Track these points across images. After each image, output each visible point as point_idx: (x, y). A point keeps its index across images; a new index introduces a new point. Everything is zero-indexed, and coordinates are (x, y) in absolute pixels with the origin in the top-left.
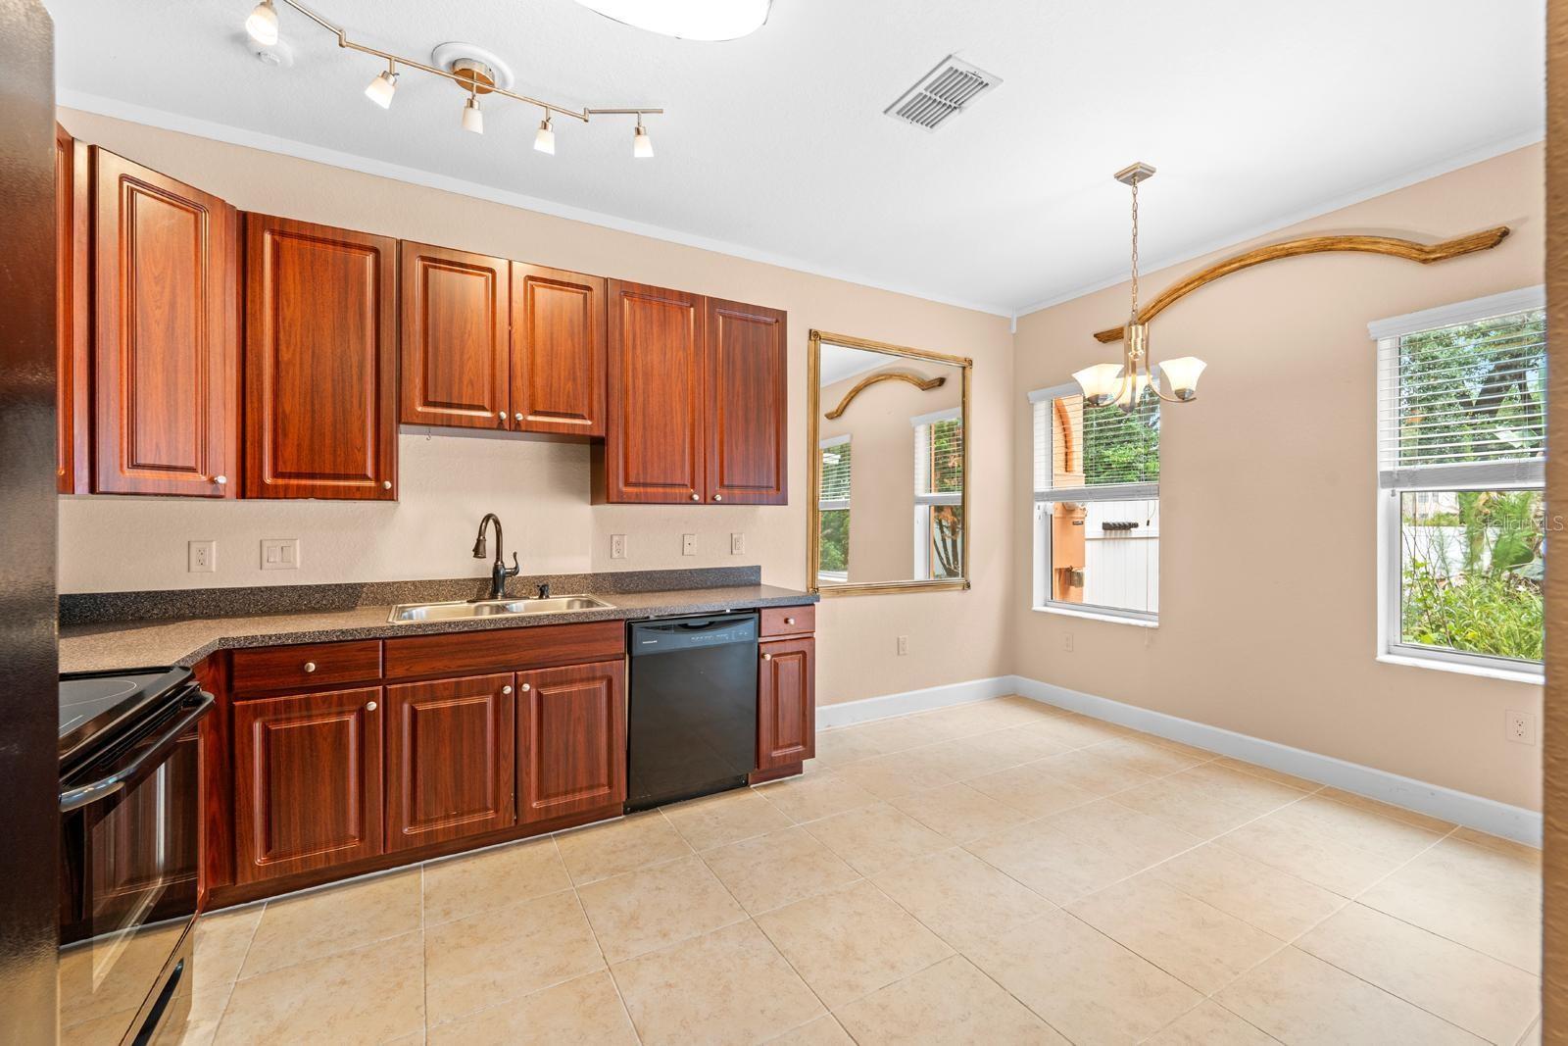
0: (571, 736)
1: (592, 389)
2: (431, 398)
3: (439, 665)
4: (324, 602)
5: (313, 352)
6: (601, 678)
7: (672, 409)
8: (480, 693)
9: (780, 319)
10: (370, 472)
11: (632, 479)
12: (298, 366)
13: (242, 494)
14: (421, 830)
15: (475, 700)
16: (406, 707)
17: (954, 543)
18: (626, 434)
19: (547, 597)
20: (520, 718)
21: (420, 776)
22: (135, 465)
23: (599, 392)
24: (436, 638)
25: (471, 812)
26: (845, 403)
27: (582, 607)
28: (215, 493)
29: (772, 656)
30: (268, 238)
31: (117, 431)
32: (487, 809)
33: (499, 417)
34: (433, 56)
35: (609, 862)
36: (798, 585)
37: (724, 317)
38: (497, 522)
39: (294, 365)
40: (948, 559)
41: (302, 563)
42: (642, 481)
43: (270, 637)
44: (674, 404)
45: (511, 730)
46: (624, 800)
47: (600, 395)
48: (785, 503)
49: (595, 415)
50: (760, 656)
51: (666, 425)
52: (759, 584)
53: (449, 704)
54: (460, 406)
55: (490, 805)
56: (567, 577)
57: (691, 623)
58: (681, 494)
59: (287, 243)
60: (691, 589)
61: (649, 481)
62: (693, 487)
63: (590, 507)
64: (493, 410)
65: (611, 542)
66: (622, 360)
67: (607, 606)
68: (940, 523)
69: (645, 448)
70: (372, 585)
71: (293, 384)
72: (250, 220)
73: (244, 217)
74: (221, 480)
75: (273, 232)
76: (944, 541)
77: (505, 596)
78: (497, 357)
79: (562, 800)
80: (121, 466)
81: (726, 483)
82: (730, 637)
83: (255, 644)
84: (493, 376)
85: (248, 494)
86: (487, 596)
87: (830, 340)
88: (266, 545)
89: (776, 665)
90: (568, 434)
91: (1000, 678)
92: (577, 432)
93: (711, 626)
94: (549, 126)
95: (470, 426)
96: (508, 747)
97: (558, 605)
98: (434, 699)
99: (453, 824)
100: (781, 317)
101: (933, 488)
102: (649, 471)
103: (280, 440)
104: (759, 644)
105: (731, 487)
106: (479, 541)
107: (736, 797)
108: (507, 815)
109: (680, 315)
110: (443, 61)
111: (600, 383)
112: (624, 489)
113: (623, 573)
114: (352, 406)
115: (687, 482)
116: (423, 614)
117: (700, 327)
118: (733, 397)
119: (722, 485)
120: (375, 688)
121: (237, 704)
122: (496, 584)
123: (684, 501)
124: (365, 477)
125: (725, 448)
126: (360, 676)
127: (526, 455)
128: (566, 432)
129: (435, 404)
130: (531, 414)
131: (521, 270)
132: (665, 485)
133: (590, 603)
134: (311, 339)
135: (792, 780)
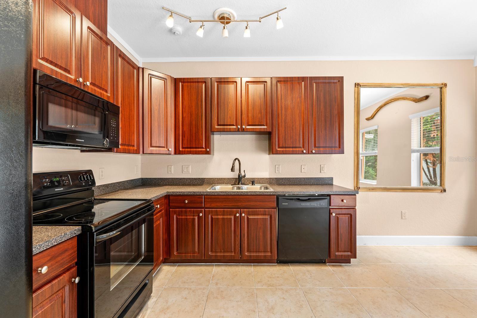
0: (258, 233)
1: (267, 116)
2: (219, 124)
3: (219, 204)
4: (196, 183)
5: (190, 114)
6: (268, 215)
7: (295, 120)
8: (230, 215)
9: (340, 81)
10: (204, 147)
11: (281, 146)
12: (187, 118)
13: (175, 153)
14: (214, 254)
15: (229, 217)
16: (210, 216)
17: (434, 170)
18: (279, 130)
19: (254, 185)
20: (242, 225)
21: (213, 238)
22: (151, 146)
23: (269, 116)
24: (217, 196)
25: (228, 252)
26: (375, 113)
27: (264, 189)
28: (169, 153)
29: (336, 214)
30: (180, 84)
31: (148, 138)
32: (232, 252)
33: (238, 127)
34: (213, 17)
35: (268, 281)
36: (350, 186)
37: (316, 83)
38: (239, 161)
39: (186, 118)
40: (431, 176)
41: (191, 172)
42: (284, 146)
43: (178, 192)
44: (296, 118)
45: (239, 228)
46: (276, 259)
47: (269, 117)
48: (343, 153)
49: (268, 125)
50: (330, 214)
51: (293, 126)
52: (332, 185)
53: (221, 217)
54: (227, 125)
55: (233, 251)
56: (261, 178)
57: (301, 198)
58: (299, 151)
59: (185, 84)
60: (304, 185)
61: (287, 146)
62: (303, 148)
63: (268, 155)
64: (236, 125)
65: (275, 168)
66: (277, 105)
67: (271, 190)
68: (426, 161)
69: (285, 134)
70: (207, 178)
71: (186, 123)
72: (177, 80)
73: (175, 79)
74: (170, 149)
75: (182, 82)
76: (428, 168)
77: (242, 184)
78: (237, 109)
79: (255, 254)
80: (149, 147)
81: (317, 146)
82: (317, 205)
83: (174, 194)
84: (236, 115)
85: (177, 153)
86: (237, 184)
87: (365, 86)
88: (183, 167)
89: (338, 218)
90: (259, 131)
91: (467, 237)
92: (262, 131)
93: (309, 200)
94: (248, 27)
95: (230, 131)
96: (238, 233)
97: (257, 188)
98: (217, 215)
99: (222, 254)
100: (340, 80)
101: (422, 145)
102: (287, 142)
103: (183, 138)
104: (330, 209)
105: (319, 147)
106: (232, 166)
107: (320, 267)
108: (238, 255)
109: (298, 85)
110: (216, 17)
111: (269, 113)
112: (278, 149)
113: (279, 178)
114: (199, 128)
115: (301, 146)
116: (219, 188)
117: (306, 89)
118: (320, 113)
119: (315, 146)
120: (202, 209)
121: (171, 210)
122: (239, 180)
123: (300, 153)
124: (203, 148)
125: (317, 133)
126: (198, 205)
127: (248, 139)
128: (258, 131)
129: (220, 125)
130: (248, 126)
131: (244, 80)
132: (293, 147)
133: (267, 188)
134: (190, 110)
135: (346, 265)
